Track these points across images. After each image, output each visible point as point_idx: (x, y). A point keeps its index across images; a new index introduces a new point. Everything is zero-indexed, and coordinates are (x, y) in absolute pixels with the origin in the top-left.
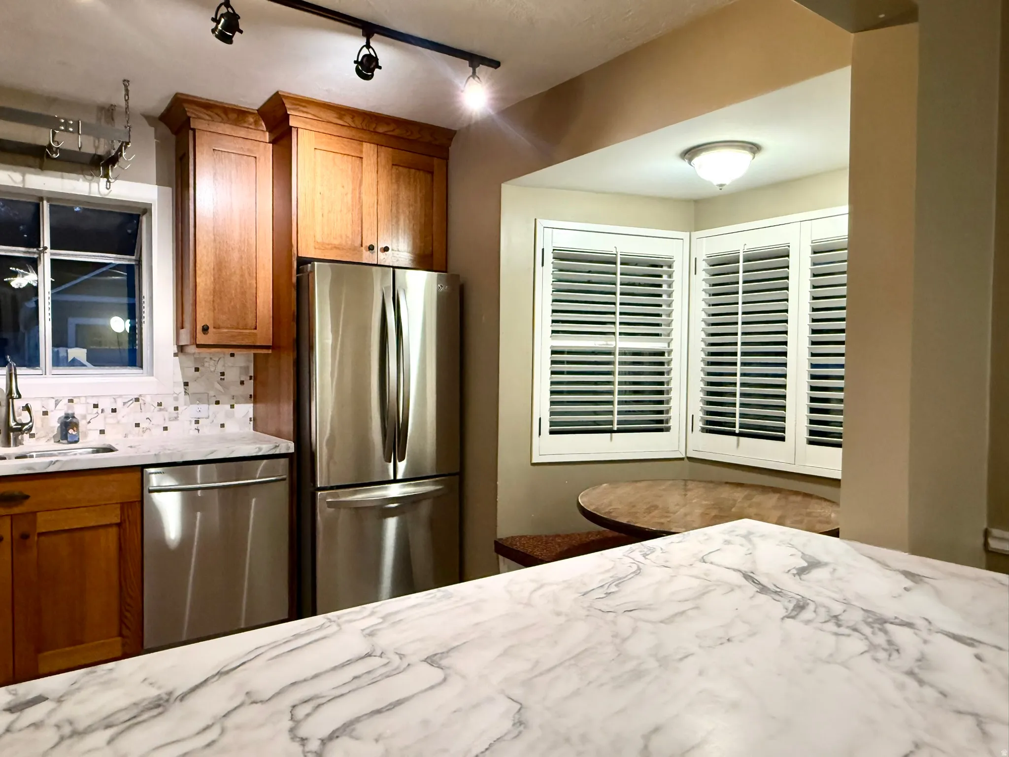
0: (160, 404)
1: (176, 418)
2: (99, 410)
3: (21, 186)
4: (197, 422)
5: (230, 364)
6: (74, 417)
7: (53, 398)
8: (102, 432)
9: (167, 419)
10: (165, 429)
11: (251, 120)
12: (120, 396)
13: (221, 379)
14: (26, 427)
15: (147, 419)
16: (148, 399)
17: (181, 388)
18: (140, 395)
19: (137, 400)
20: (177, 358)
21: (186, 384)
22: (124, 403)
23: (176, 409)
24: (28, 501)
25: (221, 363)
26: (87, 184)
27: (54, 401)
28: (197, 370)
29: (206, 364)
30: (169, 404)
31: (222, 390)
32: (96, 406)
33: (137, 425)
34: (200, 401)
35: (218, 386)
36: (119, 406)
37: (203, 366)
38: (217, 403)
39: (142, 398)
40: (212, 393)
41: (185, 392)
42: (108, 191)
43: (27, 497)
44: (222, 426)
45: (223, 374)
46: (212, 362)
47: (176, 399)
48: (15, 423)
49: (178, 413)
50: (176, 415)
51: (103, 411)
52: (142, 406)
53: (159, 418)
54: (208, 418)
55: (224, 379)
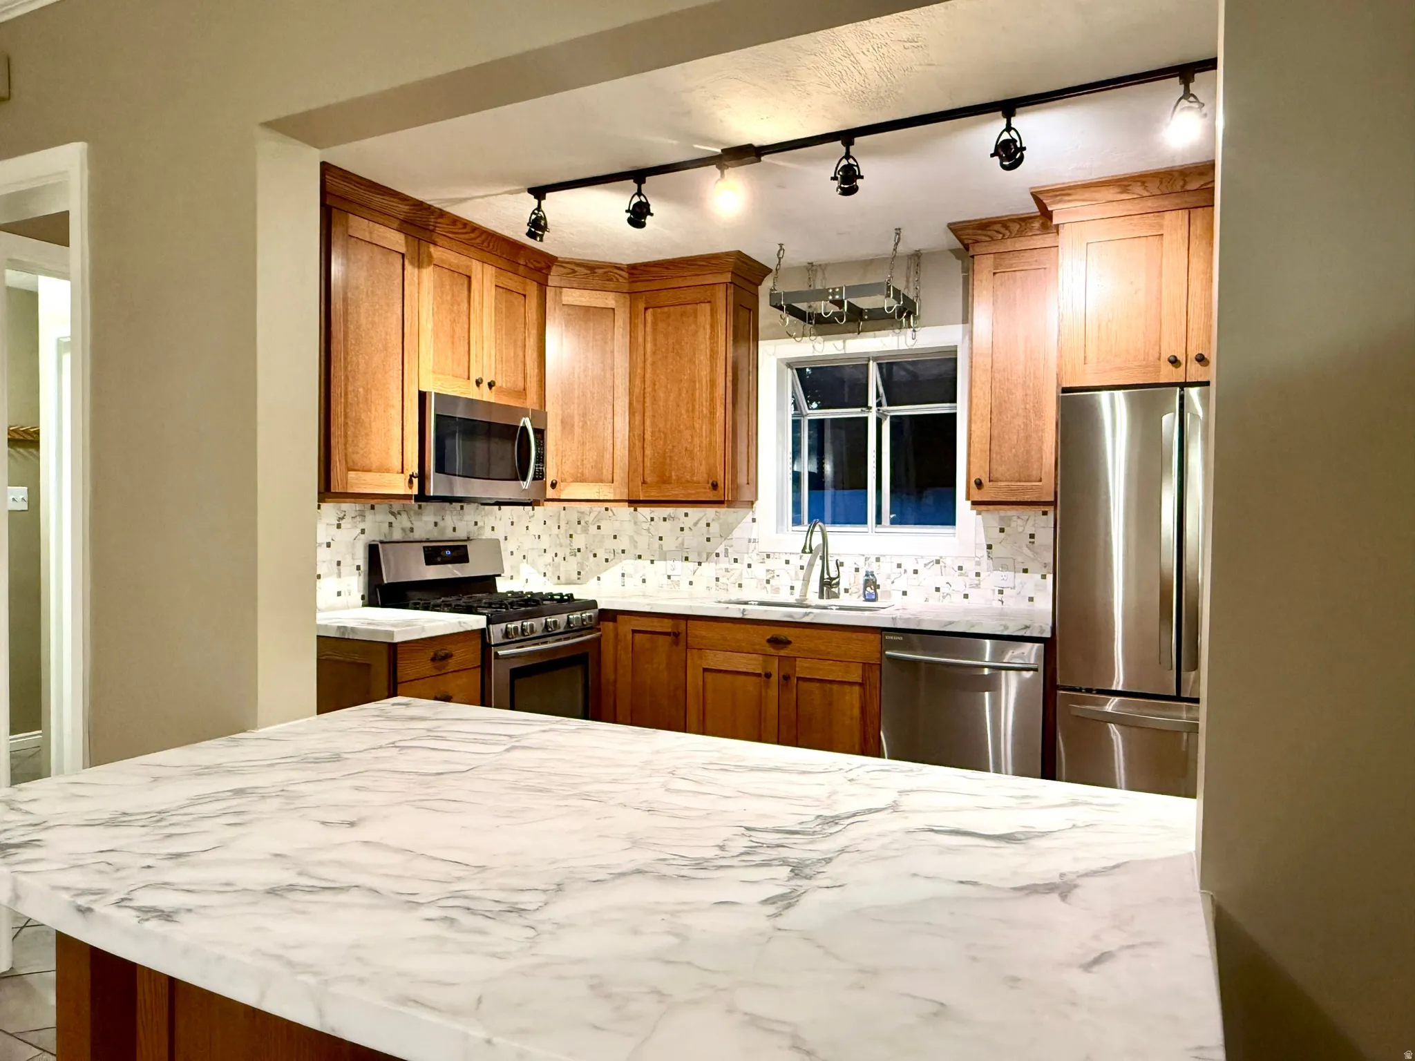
0: (960, 568)
1: (978, 586)
2: (902, 570)
3: (843, 352)
4: (1001, 592)
5: (1043, 525)
6: (873, 575)
7: (863, 555)
8: (905, 593)
9: (968, 586)
10: (966, 596)
11: (1037, 225)
12: (922, 557)
13: (1030, 542)
14: (834, 582)
15: (948, 583)
16: (948, 561)
17: (984, 552)
18: (941, 557)
19: (938, 562)
20: (980, 516)
21: (989, 547)
22: (926, 565)
23: (978, 574)
24: (790, 647)
25: (1031, 522)
26: (896, 338)
27: (863, 558)
28: (1002, 530)
29: (1013, 524)
30: (970, 568)
31: (1032, 556)
32: (899, 566)
33: (938, 589)
34: (1005, 568)
35: (1026, 551)
36: (920, 567)
37: (1009, 526)
38: (1025, 571)
39: (944, 560)
40: (1020, 559)
41: (989, 557)
42: (914, 341)
43: (789, 642)
44: (1031, 599)
45: (1032, 536)
46: (1019, 522)
47: (978, 564)
48: (828, 577)
49: (979, 580)
50: (977, 582)
51: (905, 571)
52: (943, 568)
53: (960, 584)
54: (1014, 588)
55: (1033, 543)
